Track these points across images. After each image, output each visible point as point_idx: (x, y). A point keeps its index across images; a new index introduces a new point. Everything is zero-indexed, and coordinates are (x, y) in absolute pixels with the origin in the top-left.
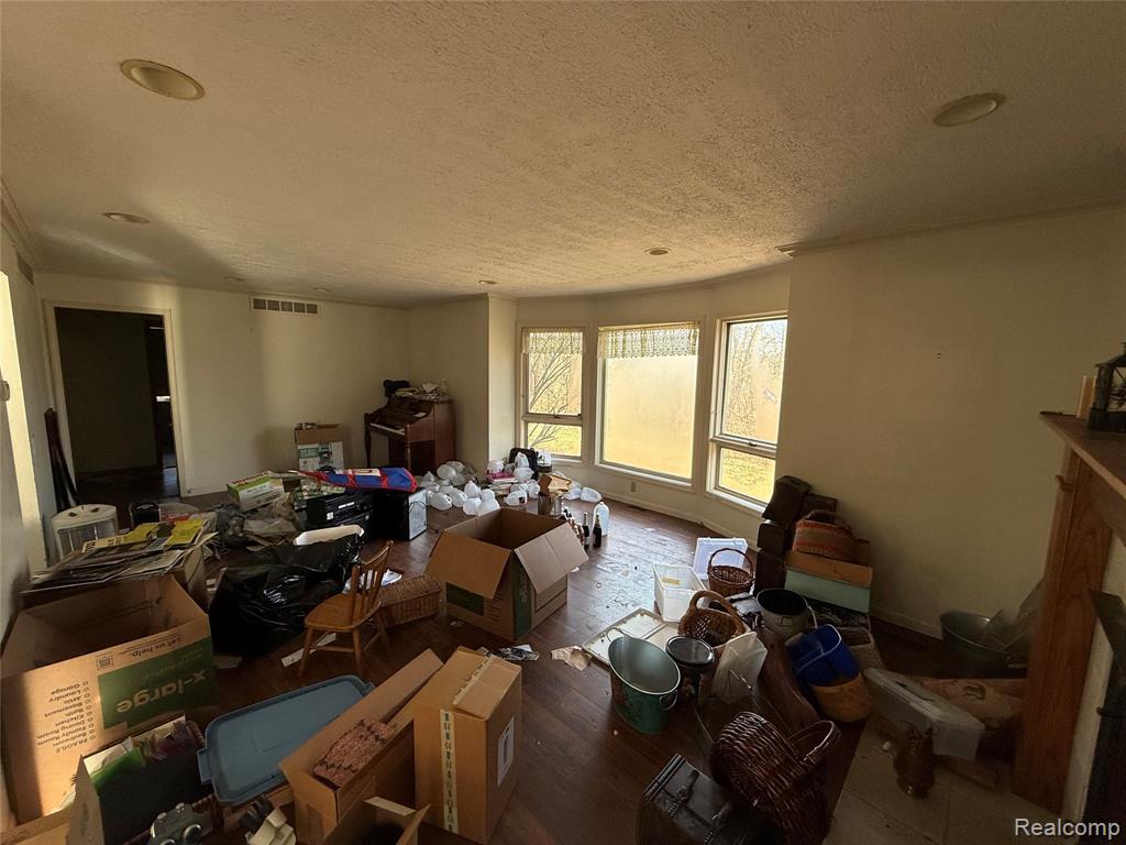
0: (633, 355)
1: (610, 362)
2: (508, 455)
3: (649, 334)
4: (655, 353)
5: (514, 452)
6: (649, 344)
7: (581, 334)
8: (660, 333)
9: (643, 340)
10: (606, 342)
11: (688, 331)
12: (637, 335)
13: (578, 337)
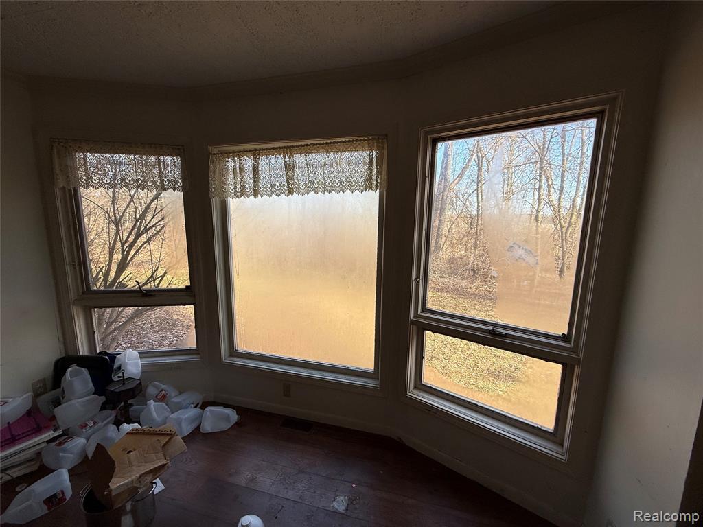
0: (273, 191)
1: (233, 204)
2: (49, 371)
3: (299, 159)
4: (311, 187)
5: (61, 366)
6: (300, 176)
7: (178, 160)
8: (318, 158)
9: (289, 168)
10: (223, 172)
11: (365, 154)
12: (278, 161)
13: (172, 165)
